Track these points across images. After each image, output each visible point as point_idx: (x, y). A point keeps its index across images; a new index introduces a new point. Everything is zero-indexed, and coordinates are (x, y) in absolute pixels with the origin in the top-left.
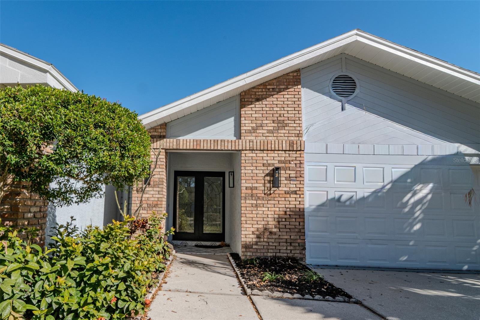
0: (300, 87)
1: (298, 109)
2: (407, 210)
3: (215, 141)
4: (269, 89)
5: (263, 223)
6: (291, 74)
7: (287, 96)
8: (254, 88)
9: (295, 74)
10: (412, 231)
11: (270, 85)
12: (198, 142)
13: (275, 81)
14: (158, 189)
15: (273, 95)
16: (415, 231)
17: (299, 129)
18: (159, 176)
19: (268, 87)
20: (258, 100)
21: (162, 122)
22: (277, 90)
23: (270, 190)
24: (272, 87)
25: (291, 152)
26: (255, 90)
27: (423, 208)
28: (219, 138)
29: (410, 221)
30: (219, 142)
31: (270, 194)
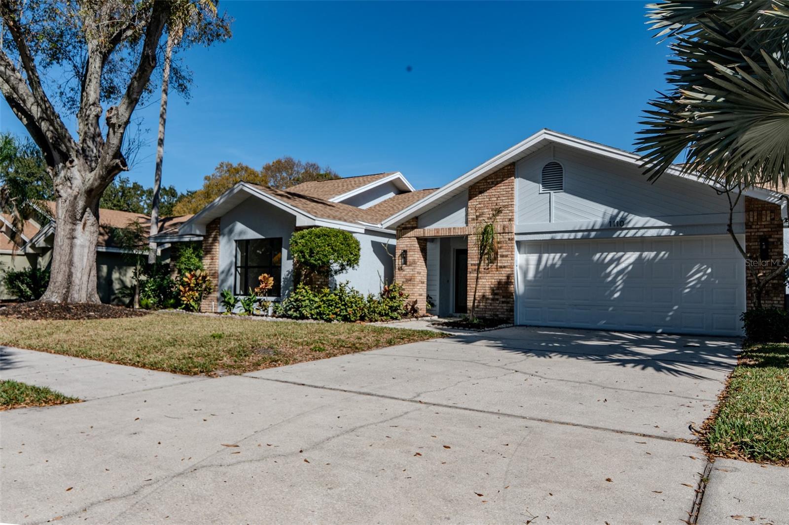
0: (513, 178)
1: (511, 197)
2: (610, 279)
3: (450, 229)
4: (489, 183)
5: (482, 291)
6: (506, 168)
7: (503, 187)
8: (478, 183)
9: (509, 167)
10: (612, 298)
11: (489, 179)
12: (437, 230)
13: (493, 175)
14: (412, 268)
15: (492, 188)
16: (615, 298)
17: (511, 214)
18: (412, 258)
19: (488, 181)
20: (481, 192)
21: (413, 216)
22: (495, 183)
23: (488, 266)
24: (492, 180)
25: (504, 234)
26: (478, 185)
27: (624, 278)
28: (452, 226)
29: (612, 289)
30: (452, 229)
31: (488, 269)
